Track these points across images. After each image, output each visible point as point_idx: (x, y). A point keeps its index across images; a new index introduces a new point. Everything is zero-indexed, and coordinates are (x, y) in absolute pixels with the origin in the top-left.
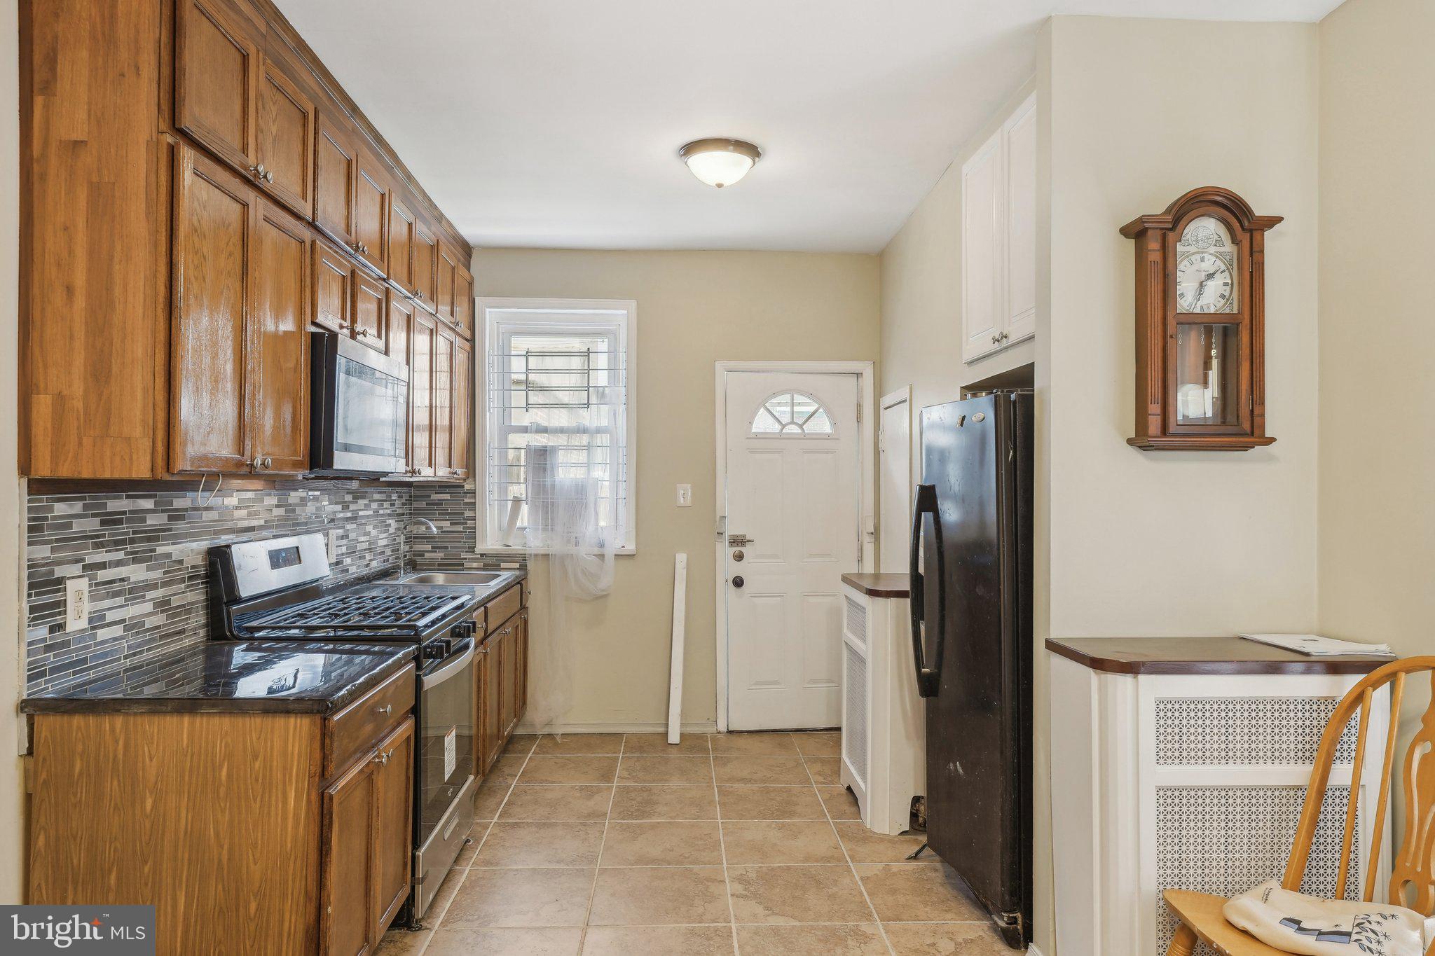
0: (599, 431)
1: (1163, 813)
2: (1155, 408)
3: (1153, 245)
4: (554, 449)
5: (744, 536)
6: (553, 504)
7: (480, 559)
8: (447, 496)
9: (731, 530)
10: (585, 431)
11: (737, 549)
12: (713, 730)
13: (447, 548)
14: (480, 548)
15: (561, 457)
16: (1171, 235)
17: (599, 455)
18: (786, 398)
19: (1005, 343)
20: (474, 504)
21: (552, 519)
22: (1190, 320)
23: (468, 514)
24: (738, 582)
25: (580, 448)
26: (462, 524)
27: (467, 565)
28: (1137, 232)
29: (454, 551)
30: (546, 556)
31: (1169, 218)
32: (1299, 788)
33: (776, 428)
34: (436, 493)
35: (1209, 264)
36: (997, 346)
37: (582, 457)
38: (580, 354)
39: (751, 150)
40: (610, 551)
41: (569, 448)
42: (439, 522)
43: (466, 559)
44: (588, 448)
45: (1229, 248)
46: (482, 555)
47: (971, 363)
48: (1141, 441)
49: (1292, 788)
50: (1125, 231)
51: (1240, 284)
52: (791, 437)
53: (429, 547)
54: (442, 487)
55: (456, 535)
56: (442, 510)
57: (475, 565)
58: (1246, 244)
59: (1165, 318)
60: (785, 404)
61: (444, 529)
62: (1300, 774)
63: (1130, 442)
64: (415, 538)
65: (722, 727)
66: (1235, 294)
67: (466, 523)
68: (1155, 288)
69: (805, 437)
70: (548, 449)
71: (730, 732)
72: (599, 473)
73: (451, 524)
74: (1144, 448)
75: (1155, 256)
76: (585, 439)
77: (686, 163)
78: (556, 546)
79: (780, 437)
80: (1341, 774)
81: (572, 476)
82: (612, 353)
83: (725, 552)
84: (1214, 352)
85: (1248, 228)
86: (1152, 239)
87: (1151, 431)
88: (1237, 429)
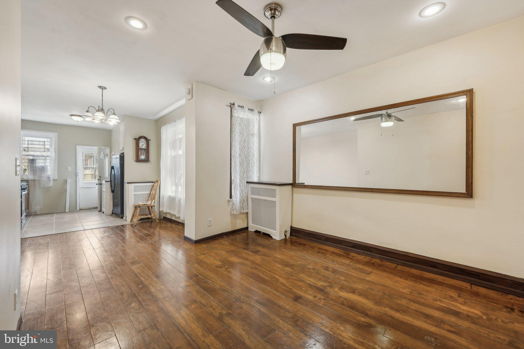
0: (47, 156)
1: (135, 198)
2: (138, 158)
4: (36, 160)
6: (36, 170)
10: (44, 156)
12: (76, 210)
15: (37, 161)
16: (139, 140)
17: (48, 161)
19: (121, 150)
21: (36, 173)
22: (141, 149)
25: (43, 159)
28: (135, 139)
30: (34, 180)
31: (139, 138)
32: (149, 194)
35: (143, 143)
37: (44, 161)
38: (43, 142)
40: (52, 178)
41: (39, 159)
44: (45, 159)
45: (145, 142)
51: (147, 146)
63: (135, 161)
65: (78, 209)
68: (137, 145)
70: (34, 159)
72: (48, 164)
74: (137, 162)
75: (137, 142)
76: (44, 158)
78: (37, 178)
81: (41, 165)
82: (51, 142)
84: (144, 152)
85: (147, 141)
86: (137, 140)
87: (138, 160)
88: (147, 160)
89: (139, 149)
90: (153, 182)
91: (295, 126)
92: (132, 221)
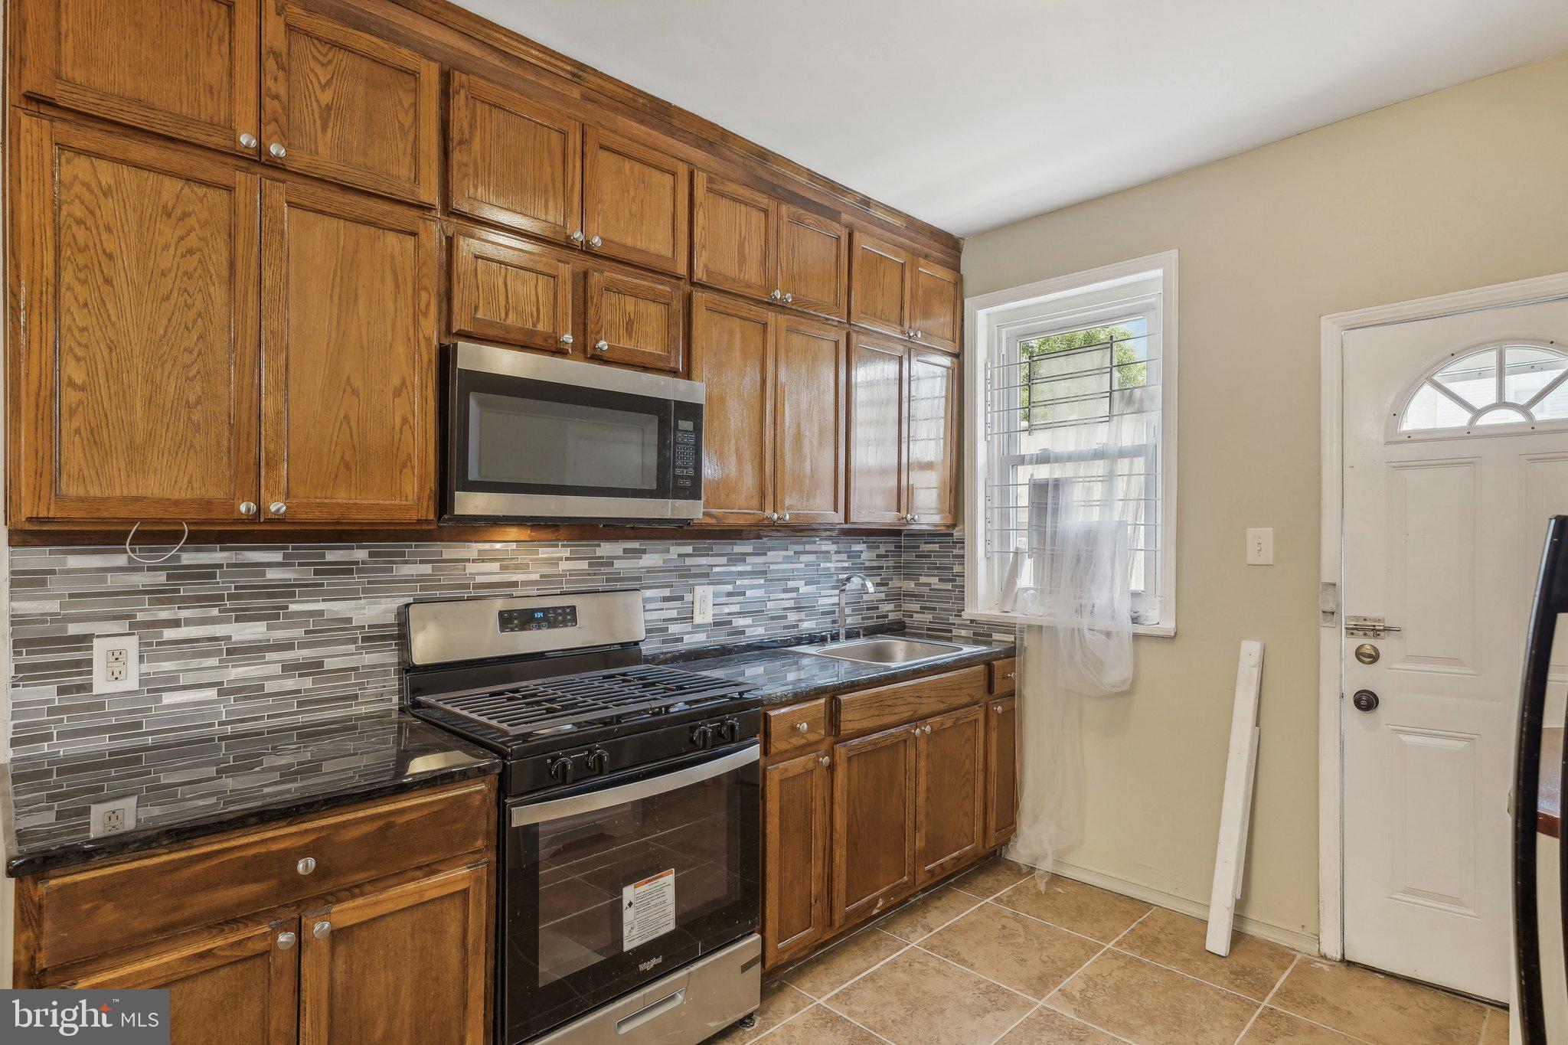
0: (1125, 453)
5: (1381, 619)
6: (1059, 558)
7: (969, 626)
8: (936, 547)
9: (1352, 607)
10: (1101, 455)
11: (1364, 642)
13: (934, 609)
14: (969, 613)
18: (1484, 361)
20: (963, 556)
23: (957, 569)
24: (1366, 702)
25: (1096, 480)
26: (950, 580)
27: (955, 632)
29: (943, 615)
33: (1461, 418)
34: (925, 543)
41: (1082, 480)
42: (927, 578)
43: (954, 624)
44: (1107, 478)
46: (972, 621)
52: (1499, 432)
53: (916, 607)
54: (931, 536)
55: (944, 594)
56: (930, 563)
57: (963, 633)
60: (1482, 374)
61: (933, 587)
64: (904, 595)
65: (1333, 952)
67: (955, 581)
69: (1535, 428)
71: (1347, 963)
72: (1127, 512)
73: (940, 580)
76: (1101, 467)
79: (1469, 433)
81: (1084, 519)
83: (1338, 646)
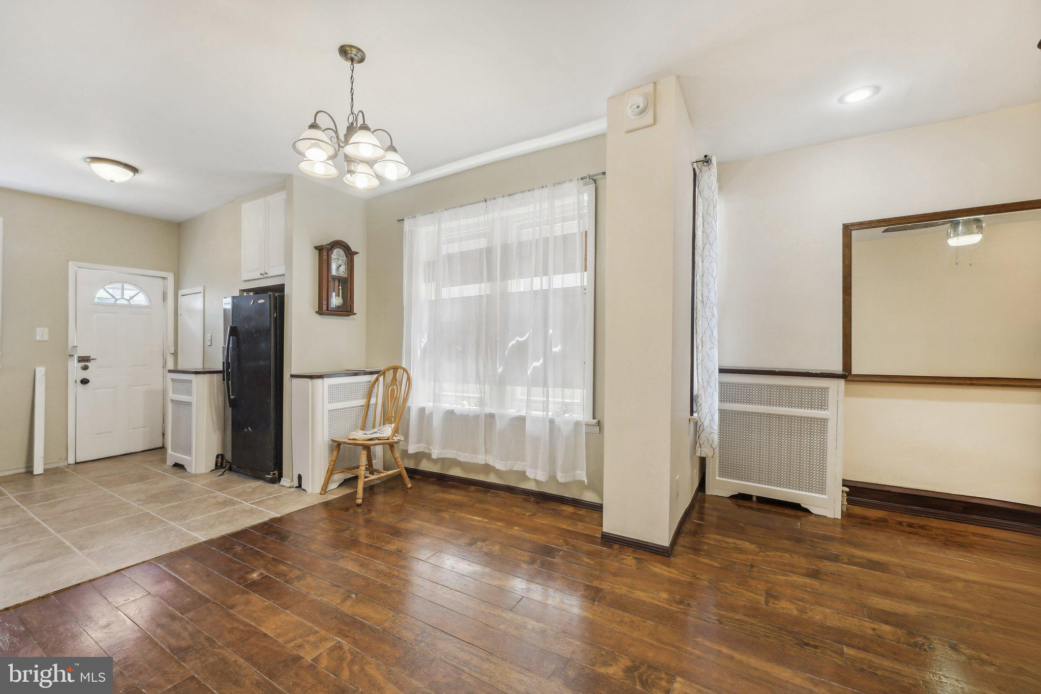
1: (331, 417)
2: (325, 302)
3: (325, 254)
5: (90, 357)
9: (79, 353)
11: (83, 364)
12: (65, 464)
16: (330, 252)
18: (119, 285)
19: (266, 276)
22: (334, 278)
24: (85, 382)
28: (320, 249)
31: (330, 247)
32: (363, 406)
33: (113, 301)
35: (340, 262)
36: (262, 276)
39: (135, 170)
45: (345, 258)
47: (245, 281)
48: (320, 312)
49: (360, 406)
50: (316, 248)
51: (348, 269)
52: (122, 306)
58: (350, 257)
59: (328, 275)
60: (118, 289)
62: (363, 402)
63: (316, 312)
65: (71, 460)
66: (347, 271)
68: (325, 266)
69: (131, 306)
71: (76, 463)
74: (320, 314)
75: (325, 257)
77: (89, 165)
79: (115, 305)
80: (373, 401)
83: (74, 366)
84: (340, 288)
85: (350, 254)
86: (324, 252)
87: (324, 309)
88: (346, 310)
89: (330, 279)
90: (371, 373)
91: (848, 229)
92: (324, 490)
